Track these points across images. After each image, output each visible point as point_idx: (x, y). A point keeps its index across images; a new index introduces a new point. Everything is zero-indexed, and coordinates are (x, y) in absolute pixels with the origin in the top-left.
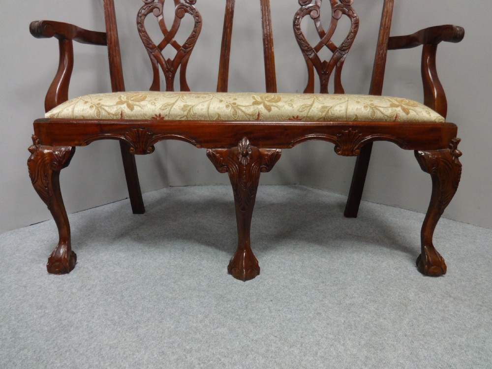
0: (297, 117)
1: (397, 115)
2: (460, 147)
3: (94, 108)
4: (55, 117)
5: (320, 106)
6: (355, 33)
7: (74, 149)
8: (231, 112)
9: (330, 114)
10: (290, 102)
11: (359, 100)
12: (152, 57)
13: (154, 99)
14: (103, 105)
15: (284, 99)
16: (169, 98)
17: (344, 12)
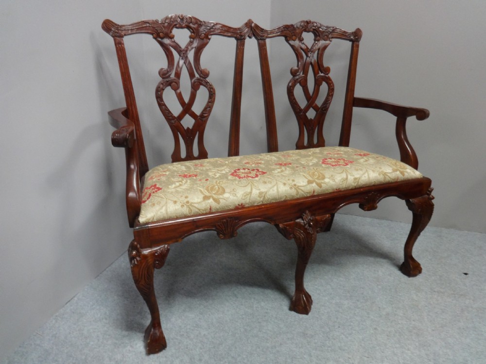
0: (339, 189)
3: (185, 206)
4: (150, 221)
5: (352, 178)
8: (294, 193)
9: (360, 183)
10: (332, 178)
11: (373, 169)
12: (174, 127)
13: (232, 190)
14: (192, 203)
15: (327, 175)
16: (243, 187)
17: (323, 81)
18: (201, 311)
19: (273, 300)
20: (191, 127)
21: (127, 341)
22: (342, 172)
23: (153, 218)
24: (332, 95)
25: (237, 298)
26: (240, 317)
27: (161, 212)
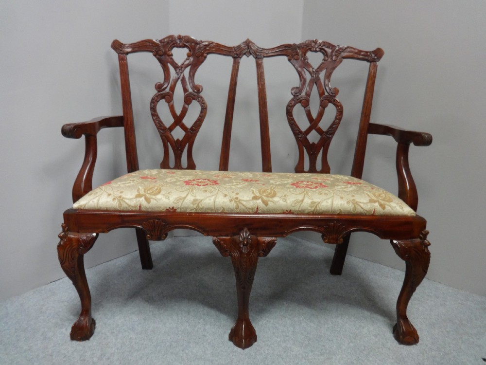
0: (290, 211)
1: (375, 210)
2: (429, 238)
3: (117, 200)
4: (82, 208)
5: (310, 201)
6: (340, 119)
7: (97, 235)
8: (234, 207)
9: (318, 208)
10: (284, 197)
11: (343, 196)
12: (164, 137)
13: (167, 193)
14: (124, 198)
15: (279, 194)
16: (181, 191)
17: (330, 102)
18: (147, 317)
19: (221, 326)
20: (181, 139)
22: (299, 194)
23: (85, 206)
25: (189, 315)
26: (177, 332)
27: (93, 201)
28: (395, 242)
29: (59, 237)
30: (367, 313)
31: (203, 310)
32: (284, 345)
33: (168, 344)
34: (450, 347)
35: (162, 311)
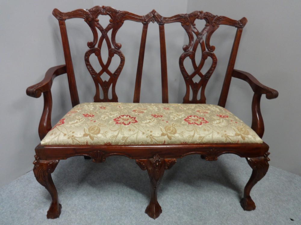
0: (186, 142)
1: (238, 141)
2: (269, 157)
3: (70, 139)
4: (47, 144)
5: (198, 136)
8: (150, 141)
9: (203, 141)
10: (182, 134)
11: (219, 131)
12: (95, 80)
13: (105, 132)
14: (76, 137)
15: (178, 131)
16: (113, 131)
17: (209, 56)
18: (93, 197)
19: (139, 202)
20: (107, 80)
21: (43, 206)
22: (192, 131)
23: (49, 143)
24: (215, 67)
25: (118, 194)
26: (113, 208)
27: (54, 140)
28: (249, 159)
29: (34, 163)
30: (224, 188)
31: (127, 190)
32: (178, 214)
33: (109, 218)
34: (272, 211)
35: (102, 192)
